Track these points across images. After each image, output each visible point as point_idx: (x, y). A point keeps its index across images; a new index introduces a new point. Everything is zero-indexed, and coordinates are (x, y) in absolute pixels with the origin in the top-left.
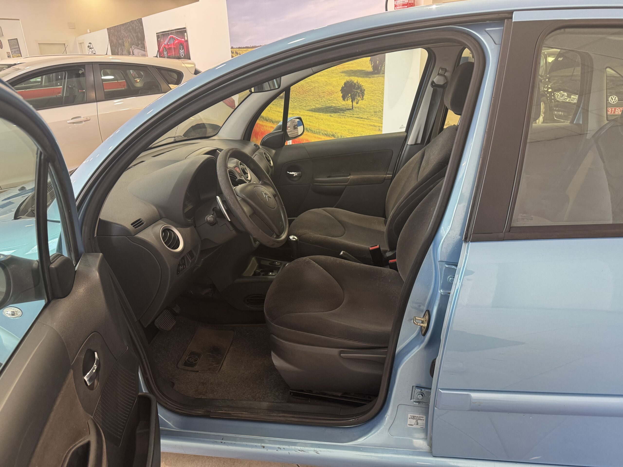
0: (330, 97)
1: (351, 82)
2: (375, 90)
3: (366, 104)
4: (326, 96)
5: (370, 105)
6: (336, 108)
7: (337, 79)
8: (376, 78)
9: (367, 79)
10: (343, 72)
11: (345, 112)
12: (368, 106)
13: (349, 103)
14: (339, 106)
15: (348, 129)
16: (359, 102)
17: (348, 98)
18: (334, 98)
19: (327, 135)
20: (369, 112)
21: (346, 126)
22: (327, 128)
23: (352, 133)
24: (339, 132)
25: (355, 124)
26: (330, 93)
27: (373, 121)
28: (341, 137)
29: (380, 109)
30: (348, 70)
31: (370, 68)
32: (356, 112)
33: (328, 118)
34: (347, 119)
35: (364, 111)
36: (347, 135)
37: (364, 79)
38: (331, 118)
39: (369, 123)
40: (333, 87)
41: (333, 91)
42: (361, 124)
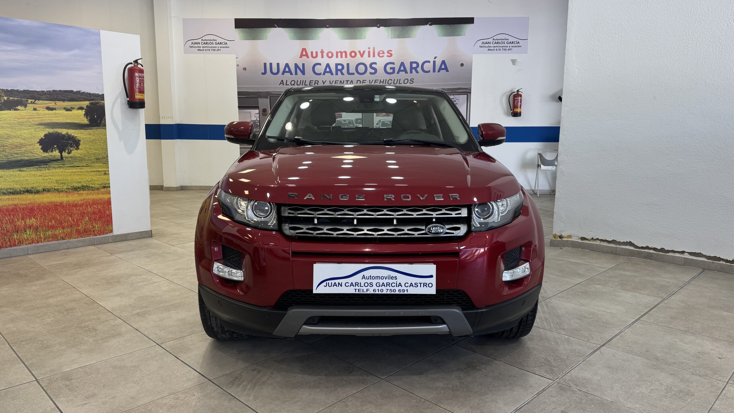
0: (18, 150)
1: (57, 134)
2: (95, 140)
3: (83, 153)
4: (9, 149)
5: (89, 154)
6: (30, 161)
7: (30, 131)
8: (95, 130)
9: (82, 131)
10: (41, 124)
11: (49, 164)
12: (87, 154)
13: (55, 154)
14: (38, 159)
15: (57, 181)
16: (72, 152)
17: (54, 150)
18: (26, 151)
19: (14, 192)
20: (88, 160)
21: (52, 178)
22: (13, 184)
23: (64, 183)
24: (39, 185)
25: (69, 174)
26: (17, 146)
27: (96, 167)
28: (44, 190)
29: (105, 156)
30: (48, 123)
31: (85, 121)
32: (69, 161)
33: (14, 174)
34: (54, 170)
35: (81, 159)
36: (55, 186)
37: (77, 131)
38: (21, 172)
39: (90, 170)
40: (24, 139)
41: (23, 144)
42: (78, 172)
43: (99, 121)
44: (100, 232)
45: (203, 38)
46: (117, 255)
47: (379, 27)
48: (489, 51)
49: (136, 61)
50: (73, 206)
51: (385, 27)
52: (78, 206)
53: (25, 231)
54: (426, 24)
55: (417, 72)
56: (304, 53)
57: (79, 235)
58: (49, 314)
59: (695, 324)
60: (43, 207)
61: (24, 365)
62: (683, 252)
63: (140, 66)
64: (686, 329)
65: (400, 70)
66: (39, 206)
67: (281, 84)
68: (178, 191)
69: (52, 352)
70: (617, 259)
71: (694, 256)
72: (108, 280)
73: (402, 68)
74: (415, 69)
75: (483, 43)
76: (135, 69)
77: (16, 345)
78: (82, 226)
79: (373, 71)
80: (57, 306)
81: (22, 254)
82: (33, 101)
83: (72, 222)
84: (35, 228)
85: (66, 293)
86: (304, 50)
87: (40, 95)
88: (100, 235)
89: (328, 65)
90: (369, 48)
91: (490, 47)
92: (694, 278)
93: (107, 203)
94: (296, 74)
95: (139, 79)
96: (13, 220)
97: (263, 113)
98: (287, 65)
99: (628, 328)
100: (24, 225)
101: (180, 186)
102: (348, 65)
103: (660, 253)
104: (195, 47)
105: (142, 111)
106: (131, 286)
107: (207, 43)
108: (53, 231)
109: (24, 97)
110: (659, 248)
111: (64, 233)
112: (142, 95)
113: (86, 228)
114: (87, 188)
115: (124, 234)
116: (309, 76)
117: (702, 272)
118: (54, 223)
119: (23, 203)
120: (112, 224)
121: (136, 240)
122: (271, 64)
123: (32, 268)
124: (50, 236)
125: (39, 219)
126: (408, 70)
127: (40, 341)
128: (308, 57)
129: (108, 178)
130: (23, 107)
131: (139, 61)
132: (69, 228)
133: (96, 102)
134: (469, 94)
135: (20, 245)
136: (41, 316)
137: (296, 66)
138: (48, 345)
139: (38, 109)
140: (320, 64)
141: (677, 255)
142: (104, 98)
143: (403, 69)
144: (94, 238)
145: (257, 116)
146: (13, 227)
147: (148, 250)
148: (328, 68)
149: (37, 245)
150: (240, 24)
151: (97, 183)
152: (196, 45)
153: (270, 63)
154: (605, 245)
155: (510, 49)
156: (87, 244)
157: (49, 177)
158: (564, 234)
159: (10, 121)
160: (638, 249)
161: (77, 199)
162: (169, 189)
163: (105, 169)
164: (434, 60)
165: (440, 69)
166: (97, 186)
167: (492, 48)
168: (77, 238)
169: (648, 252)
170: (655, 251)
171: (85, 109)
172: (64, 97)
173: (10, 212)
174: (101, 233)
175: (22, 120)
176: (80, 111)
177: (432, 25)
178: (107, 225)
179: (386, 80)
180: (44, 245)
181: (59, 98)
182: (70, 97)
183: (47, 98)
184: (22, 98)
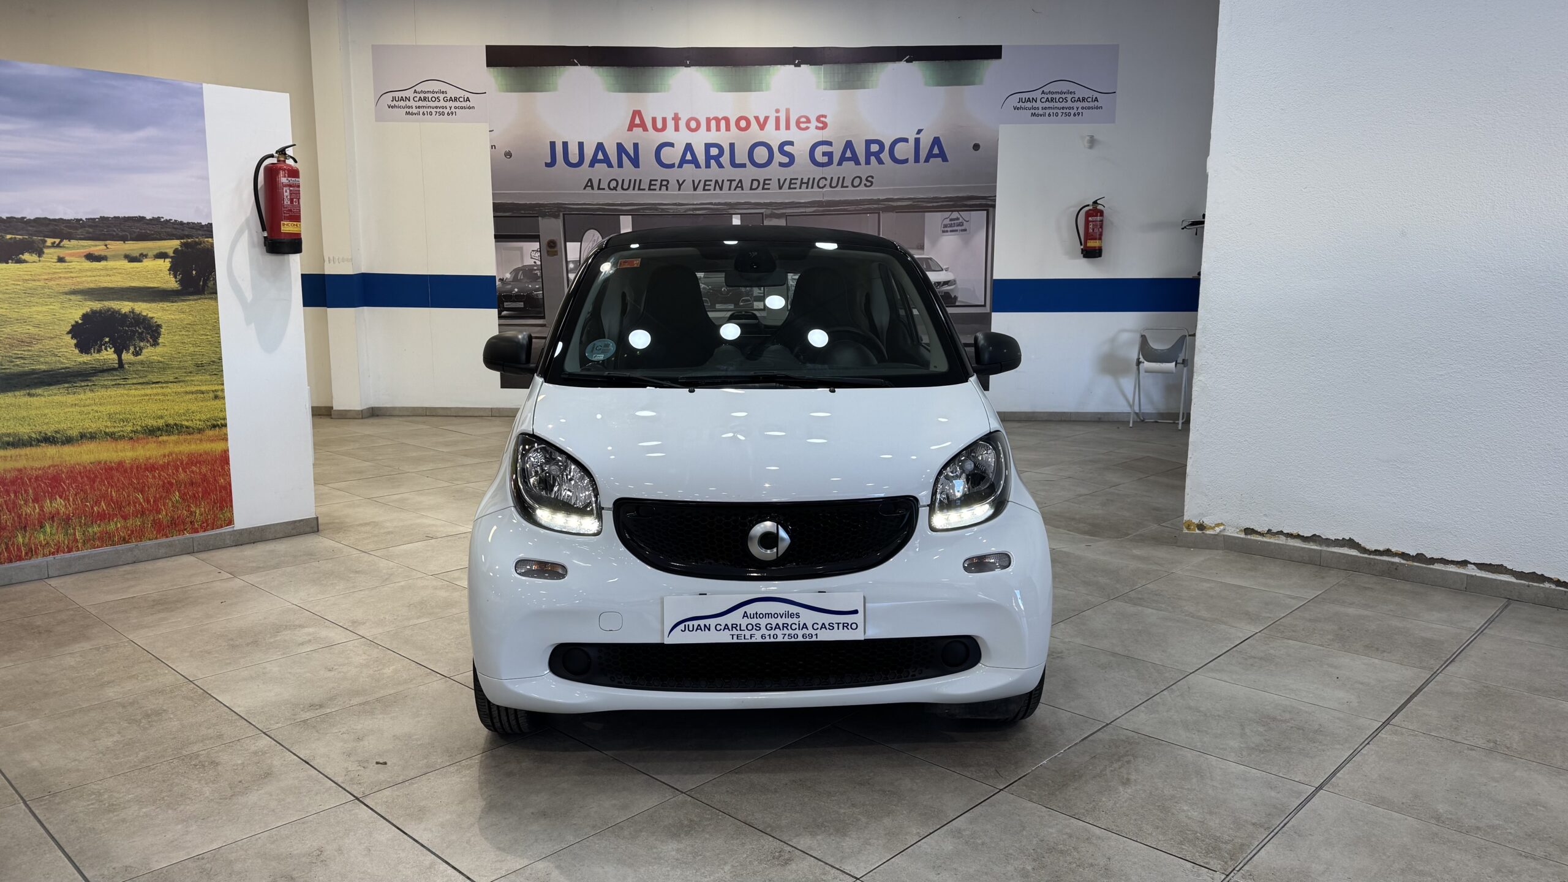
0: (24, 351)
1: (110, 313)
2: (193, 325)
3: (167, 353)
4: (6, 348)
5: (180, 355)
6: (51, 373)
7: (52, 307)
8: (194, 303)
9: (166, 305)
10: (74, 292)
11: (94, 379)
12: (175, 356)
13: (105, 357)
14: (69, 368)
15: (110, 415)
16: (144, 351)
17: (103, 347)
18: (43, 351)
19: (18, 443)
20: (179, 368)
21: (101, 409)
22: (15, 426)
23: (127, 420)
24: (72, 426)
25: (136, 399)
26: (22, 342)
27: (196, 383)
28: (83, 436)
29: (214, 357)
30: (94, 289)
31: (172, 283)
32: (136, 372)
33: (17, 403)
34: (103, 393)
35: (163, 367)
36: (107, 427)
37: (155, 304)
38: (31, 399)
39: (182, 390)
40: (37, 326)
41: (36, 337)
42: (157, 394)
43: (201, 283)
44: (205, 525)
45: (418, 88)
46: (246, 578)
47: (800, 66)
48: (1035, 118)
49: (282, 152)
50: (146, 469)
51: (810, 65)
52: (158, 469)
53: (41, 527)
54: (901, 60)
55: (880, 162)
56: (637, 121)
57: (158, 532)
58: (107, 725)
59: (1508, 732)
60: (80, 473)
61: (63, 856)
62: (1464, 563)
63: (290, 162)
64: (1492, 744)
65: (843, 159)
66: (71, 471)
67: (587, 188)
68: (365, 418)
69: (124, 821)
70: (1323, 578)
71: (1489, 571)
72: (232, 640)
73: (848, 154)
74: (877, 155)
75: (1020, 100)
76: (280, 169)
77: (41, 805)
78: (167, 514)
79: (786, 160)
80: (124, 707)
81: (36, 577)
82: (57, 241)
83: (145, 505)
84: (63, 520)
85: (141, 674)
86: (637, 113)
87: (70, 227)
88: (205, 531)
89: (689, 147)
90: (777, 111)
91: (1035, 108)
92: (1490, 621)
93: (221, 460)
94: (620, 165)
95: (288, 191)
96: (14, 503)
97: (549, 249)
98: (600, 147)
99: (1368, 743)
100: (39, 514)
101: (368, 409)
102: (732, 146)
103: (1416, 564)
104: (400, 107)
105: (295, 259)
106: (284, 654)
107: (425, 100)
108: (102, 524)
109: (38, 233)
110: (1413, 553)
111: (126, 528)
112: (297, 226)
113: (176, 516)
114: (178, 429)
115: (258, 527)
116: (649, 169)
117: (1506, 606)
118: (105, 508)
119: (37, 464)
120: (232, 506)
121: (285, 541)
122: (565, 145)
123: (60, 611)
124: (96, 537)
125: (71, 499)
126: (862, 158)
127: (93, 793)
128: (645, 129)
129: (222, 406)
130: (34, 255)
131: (289, 152)
132: (137, 516)
133: (195, 242)
134: (991, 209)
135: (30, 559)
136: (90, 730)
137: (620, 148)
138: (113, 805)
139: (67, 259)
140: (672, 145)
141: (1451, 570)
142: (212, 232)
143: (851, 156)
144: (193, 538)
145: (537, 255)
146: (16, 518)
147: (314, 564)
148: (689, 152)
149: (67, 555)
150: (497, 57)
151: (198, 418)
152: (402, 103)
153: (563, 142)
154: (1296, 544)
155: (1079, 114)
156: (177, 550)
157: (95, 408)
158: (1207, 521)
159: (7, 288)
160: (1369, 555)
161: (155, 453)
162: (346, 416)
163: (217, 387)
164: (918, 136)
165: (930, 155)
166: (198, 423)
167: (1041, 112)
168: (156, 538)
169: (1389, 561)
170: (1403, 559)
171: (171, 257)
172: (124, 231)
173: (8, 486)
174: (208, 525)
175: (34, 283)
176: (160, 262)
177: (911, 62)
178: (222, 509)
179: (814, 179)
180: (84, 557)
181: (114, 233)
182: (139, 232)
183: (87, 235)
184: (32, 235)
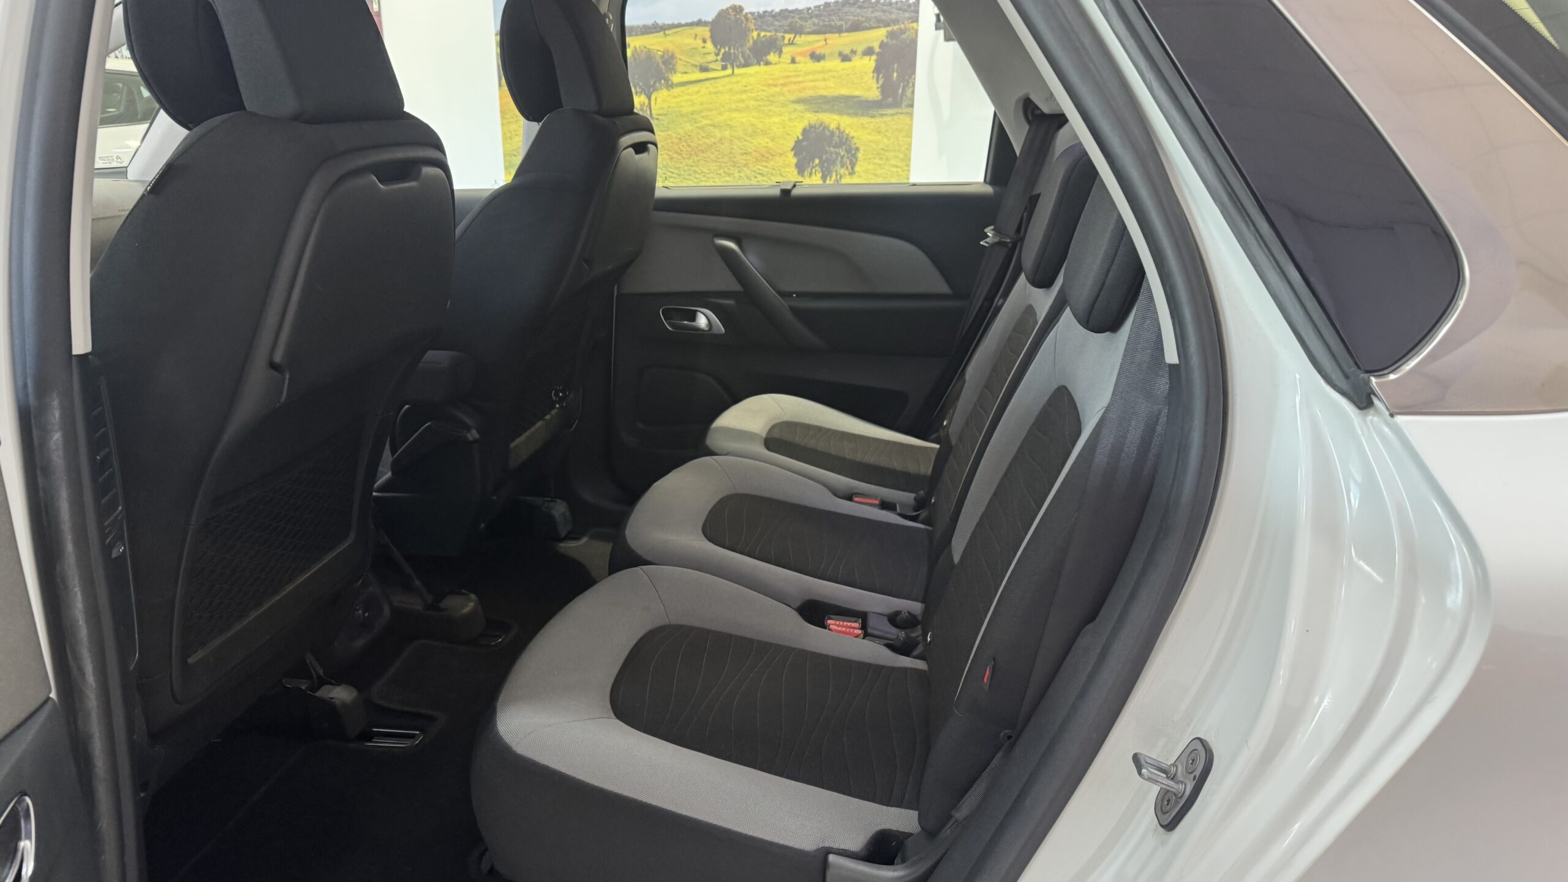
0: (763, 166)
1: (821, 128)
2: (887, 151)
7: (783, 118)
8: (888, 119)
9: (865, 120)
10: (799, 101)
17: (814, 170)
18: (774, 169)
26: (763, 156)
31: (875, 91)
37: (857, 119)
40: (773, 139)
41: (769, 151)
43: (900, 91)
82: (792, 36)
87: (802, 19)
109: (780, 28)
130: (776, 55)
133: (900, 29)
139: (798, 59)
142: (917, 12)
159: (758, 93)
171: (878, 54)
172: (841, 19)
175: (773, 88)
176: (867, 60)
181: (833, 23)
182: (852, 19)
183: (814, 28)
184: (776, 31)
